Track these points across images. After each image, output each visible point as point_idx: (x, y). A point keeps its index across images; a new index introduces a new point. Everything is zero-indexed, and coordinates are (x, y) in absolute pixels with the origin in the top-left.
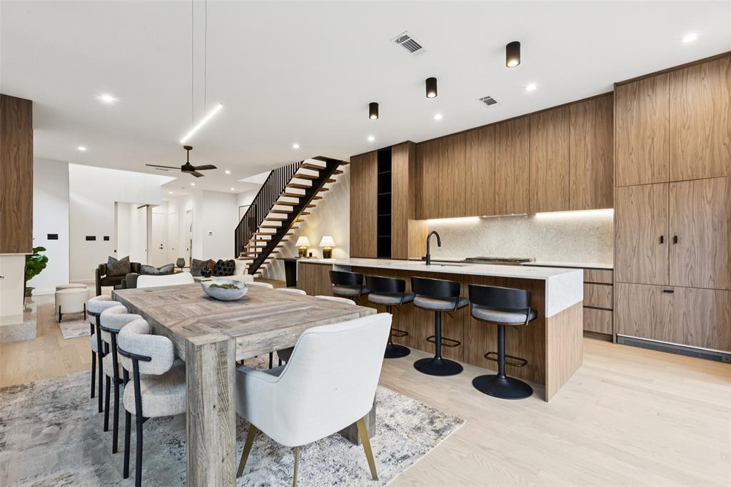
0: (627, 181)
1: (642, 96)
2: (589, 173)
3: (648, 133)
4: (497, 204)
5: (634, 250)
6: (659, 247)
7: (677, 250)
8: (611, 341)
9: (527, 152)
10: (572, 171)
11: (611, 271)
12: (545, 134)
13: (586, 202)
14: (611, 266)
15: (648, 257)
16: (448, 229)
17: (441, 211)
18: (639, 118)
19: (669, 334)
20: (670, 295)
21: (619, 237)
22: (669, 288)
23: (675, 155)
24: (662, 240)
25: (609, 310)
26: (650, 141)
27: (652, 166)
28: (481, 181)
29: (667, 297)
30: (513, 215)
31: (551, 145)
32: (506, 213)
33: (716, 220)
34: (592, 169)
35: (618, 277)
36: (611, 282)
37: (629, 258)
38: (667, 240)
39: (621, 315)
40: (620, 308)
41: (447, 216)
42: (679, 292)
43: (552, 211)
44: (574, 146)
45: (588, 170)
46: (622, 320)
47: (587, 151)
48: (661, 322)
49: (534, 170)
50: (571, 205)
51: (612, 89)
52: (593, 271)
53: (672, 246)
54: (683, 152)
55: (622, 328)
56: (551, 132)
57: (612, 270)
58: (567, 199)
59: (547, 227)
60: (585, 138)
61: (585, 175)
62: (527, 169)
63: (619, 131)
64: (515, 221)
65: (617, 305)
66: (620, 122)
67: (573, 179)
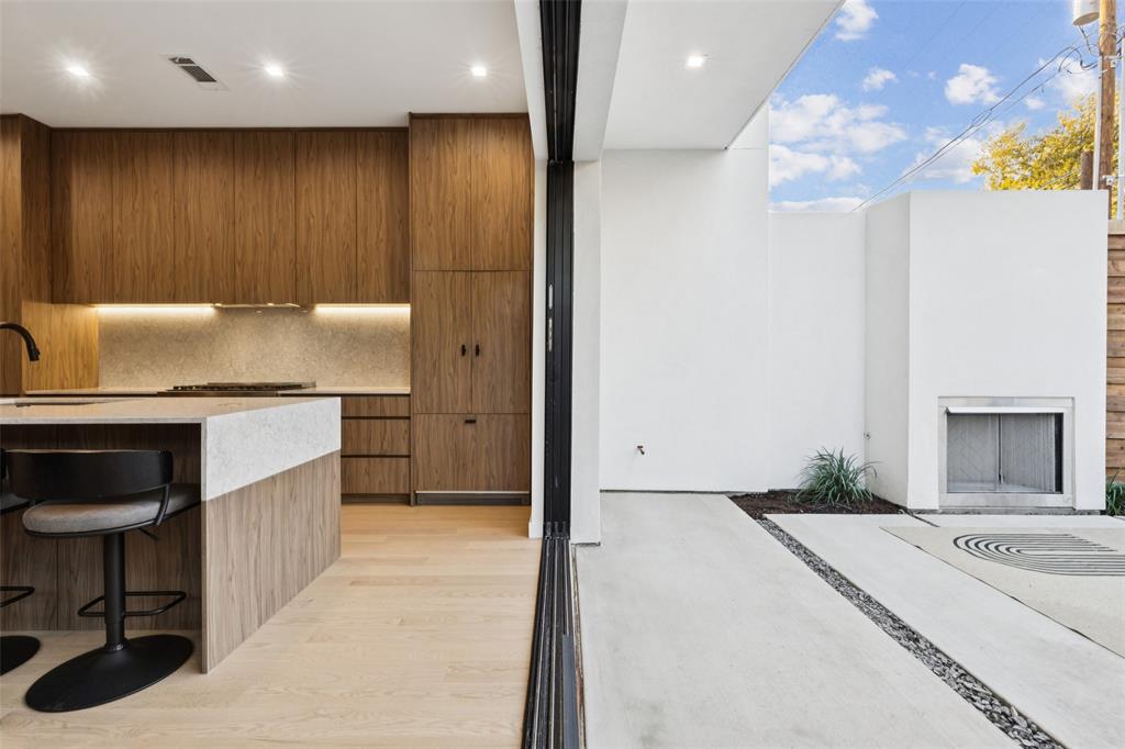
0: (426, 263)
1: (441, 144)
2: (383, 246)
3: (449, 198)
4: (239, 282)
5: (434, 365)
6: (461, 361)
7: (480, 364)
8: (408, 503)
9: (292, 194)
10: (361, 239)
11: (407, 398)
12: (320, 169)
13: (380, 292)
14: (407, 390)
15: (450, 374)
16: (146, 328)
17: (117, 288)
18: (438, 174)
19: (472, 482)
20: (473, 425)
21: (417, 346)
22: (470, 417)
23: (477, 234)
24: (464, 351)
25: (406, 457)
26: (451, 210)
27: (453, 245)
28: (207, 235)
29: (470, 429)
30: (270, 304)
31: (330, 193)
32: (257, 302)
33: (516, 325)
34: (388, 240)
35: (417, 405)
36: (407, 415)
37: (428, 379)
38: (471, 351)
39: (420, 462)
40: (419, 451)
41: (133, 300)
42: (481, 420)
43: (332, 302)
44: (363, 198)
45: (382, 241)
46: (421, 467)
47: (381, 210)
48: (464, 465)
49: (303, 225)
50: (360, 294)
51: (405, 123)
52: (385, 398)
53: (474, 360)
54: (484, 232)
55: (421, 484)
56: (328, 169)
57: (408, 395)
58: (354, 283)
59: (332, 331)
60: (377, 190)
61: (378, 248)
62: (291, 224)
63: (416, 188)
64: (281, 317)
65: (414, 449)
66: (417, 175)
67: (361, 252)
